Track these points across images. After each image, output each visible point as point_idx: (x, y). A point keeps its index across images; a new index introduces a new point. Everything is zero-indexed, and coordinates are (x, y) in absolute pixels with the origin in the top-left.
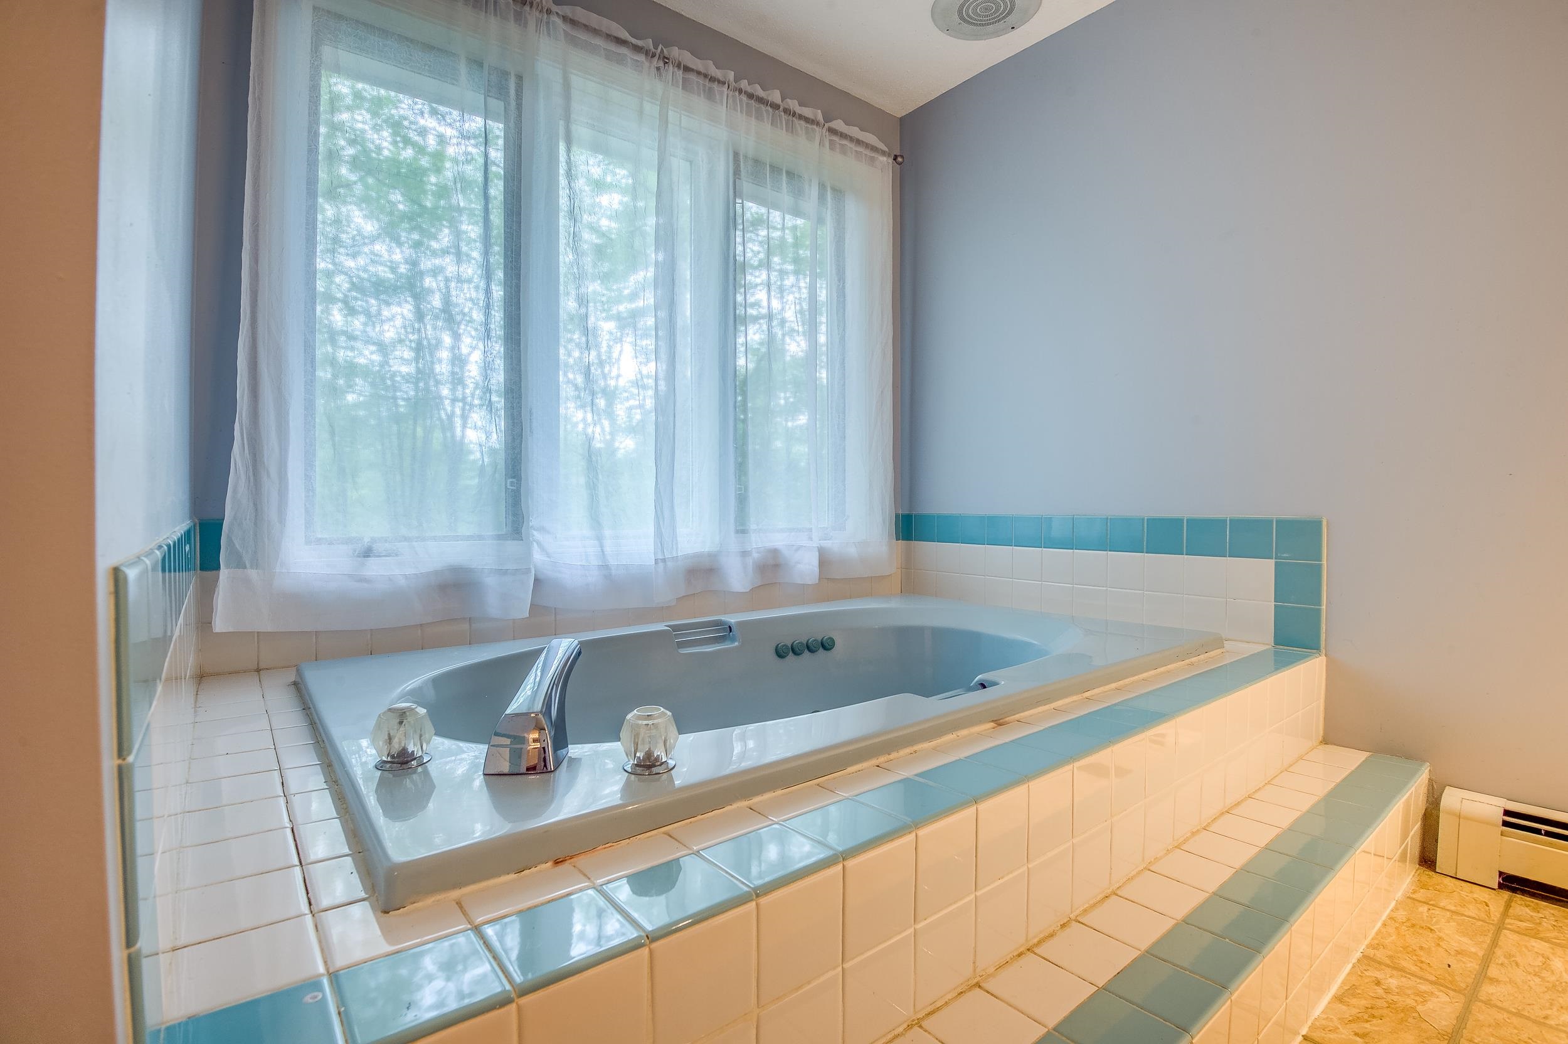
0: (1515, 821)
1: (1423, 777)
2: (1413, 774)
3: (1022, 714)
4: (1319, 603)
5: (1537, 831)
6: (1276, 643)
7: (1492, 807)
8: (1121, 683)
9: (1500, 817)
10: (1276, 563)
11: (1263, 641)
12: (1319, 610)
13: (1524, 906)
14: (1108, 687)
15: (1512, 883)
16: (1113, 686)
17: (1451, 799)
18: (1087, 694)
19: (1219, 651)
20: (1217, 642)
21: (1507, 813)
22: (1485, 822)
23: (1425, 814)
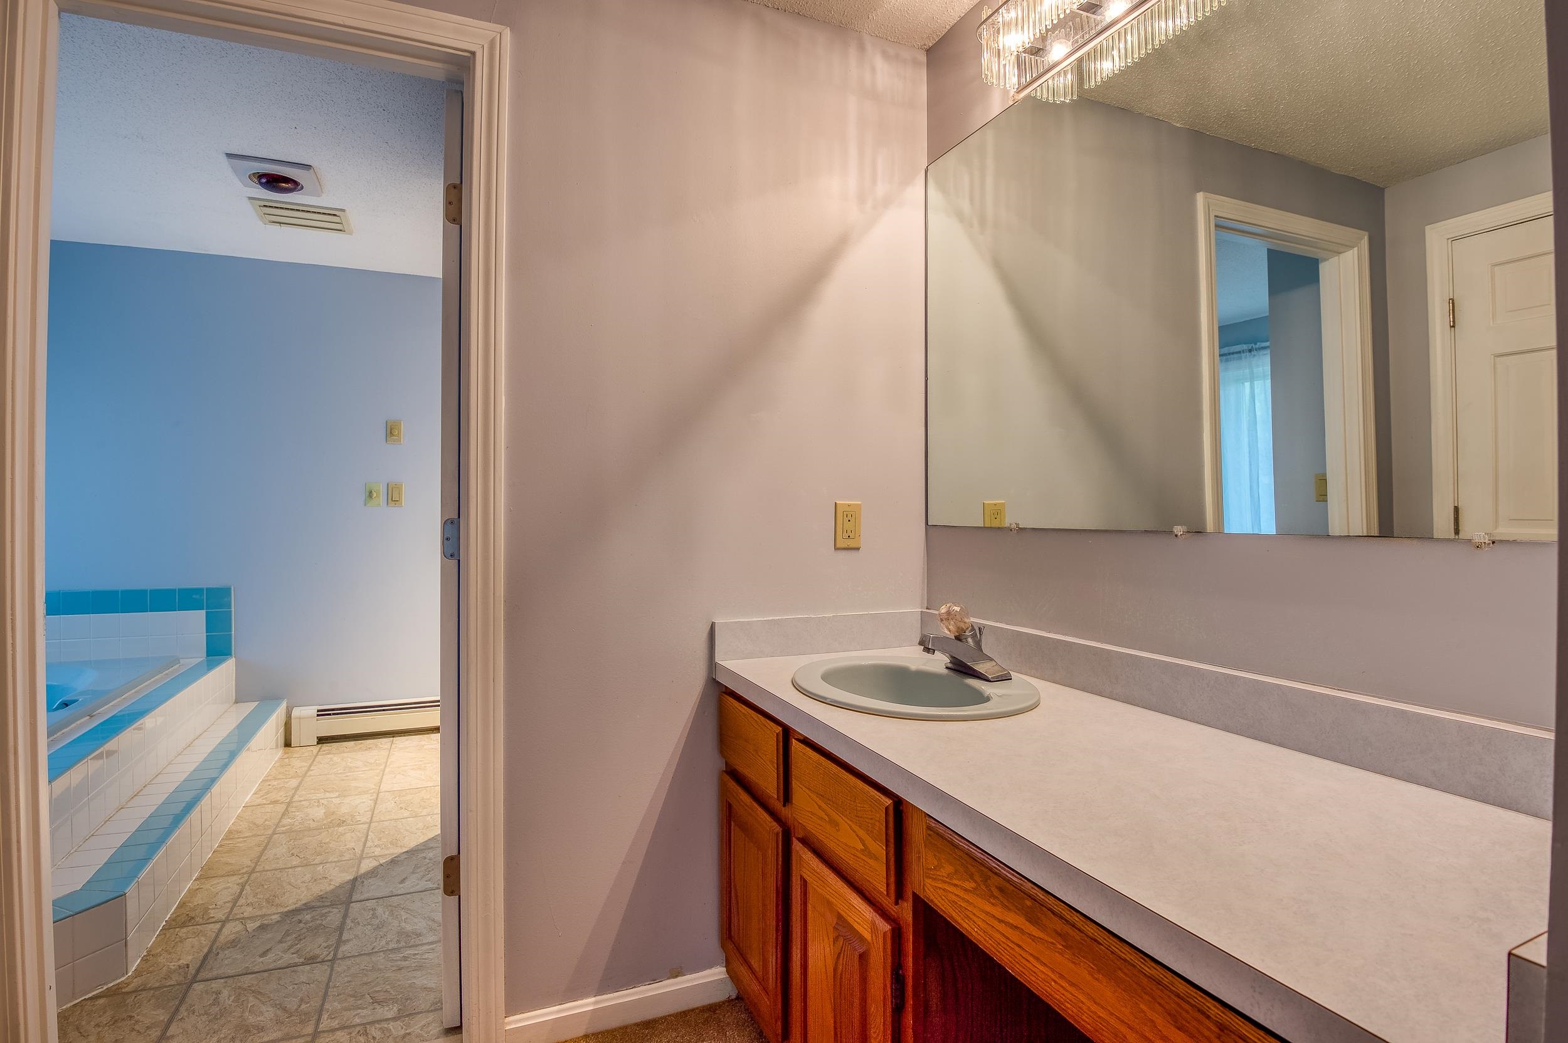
0: (322, 713)
1: (284, 705)
2: (278, 705)
3: (101, 710)
4: (231, 631)
5: (330, 714)
6: (208, 655)
7: (312, 710)
8: (136, 689)
9: (316, 713)
10: (206, 612)
11: (201, 656)
12: (231, 634)
13: (326, 747)
14: (131, 692)
15: (322, 740)
16: (133, 691)
17: (296, 712)
18: (123, 697)
19: (178, 665)
20: (176, 660)
21: (318, 711)
22: (312, 717)
23: (285, 724)
